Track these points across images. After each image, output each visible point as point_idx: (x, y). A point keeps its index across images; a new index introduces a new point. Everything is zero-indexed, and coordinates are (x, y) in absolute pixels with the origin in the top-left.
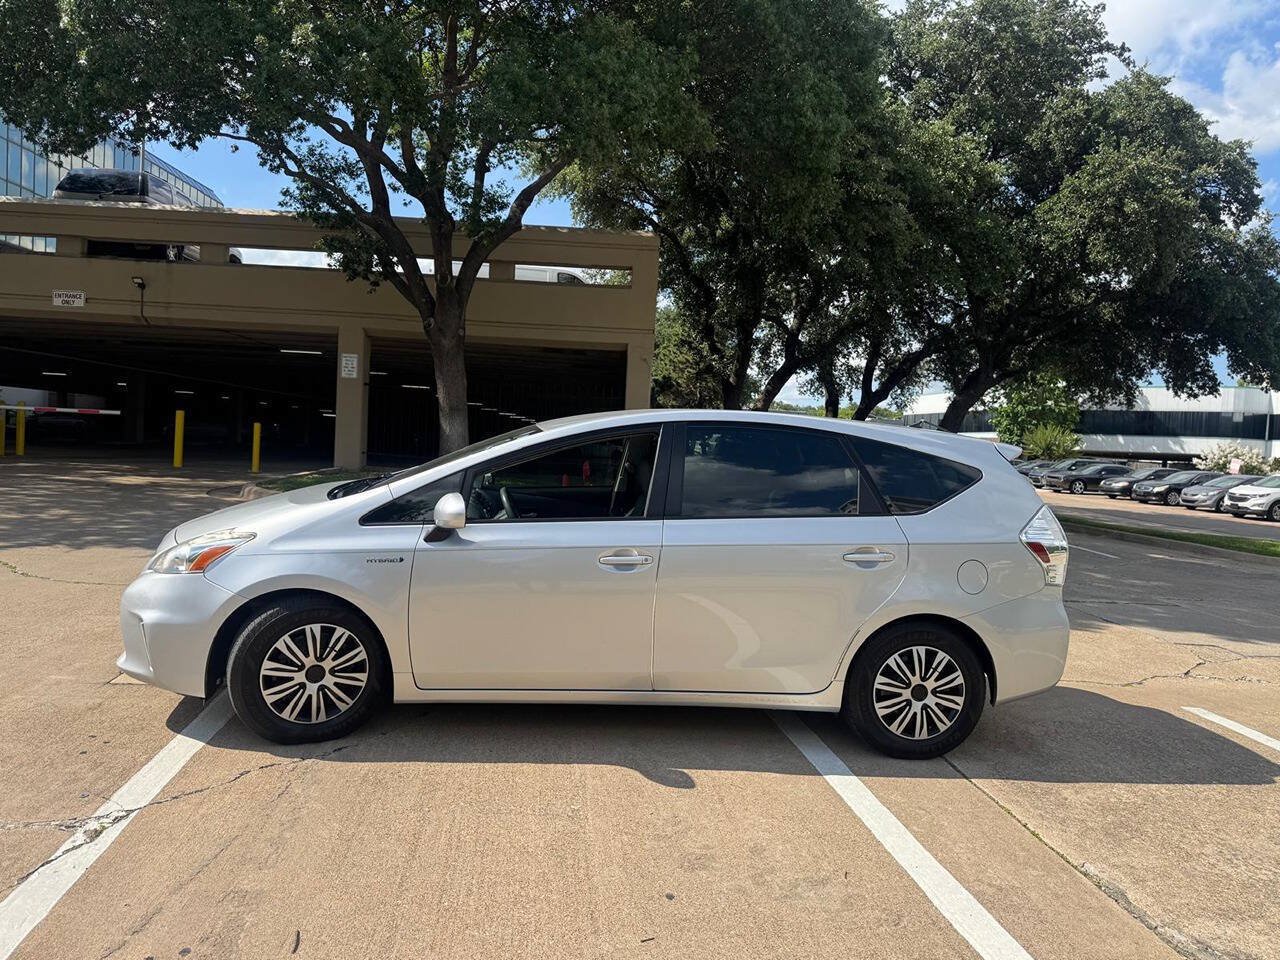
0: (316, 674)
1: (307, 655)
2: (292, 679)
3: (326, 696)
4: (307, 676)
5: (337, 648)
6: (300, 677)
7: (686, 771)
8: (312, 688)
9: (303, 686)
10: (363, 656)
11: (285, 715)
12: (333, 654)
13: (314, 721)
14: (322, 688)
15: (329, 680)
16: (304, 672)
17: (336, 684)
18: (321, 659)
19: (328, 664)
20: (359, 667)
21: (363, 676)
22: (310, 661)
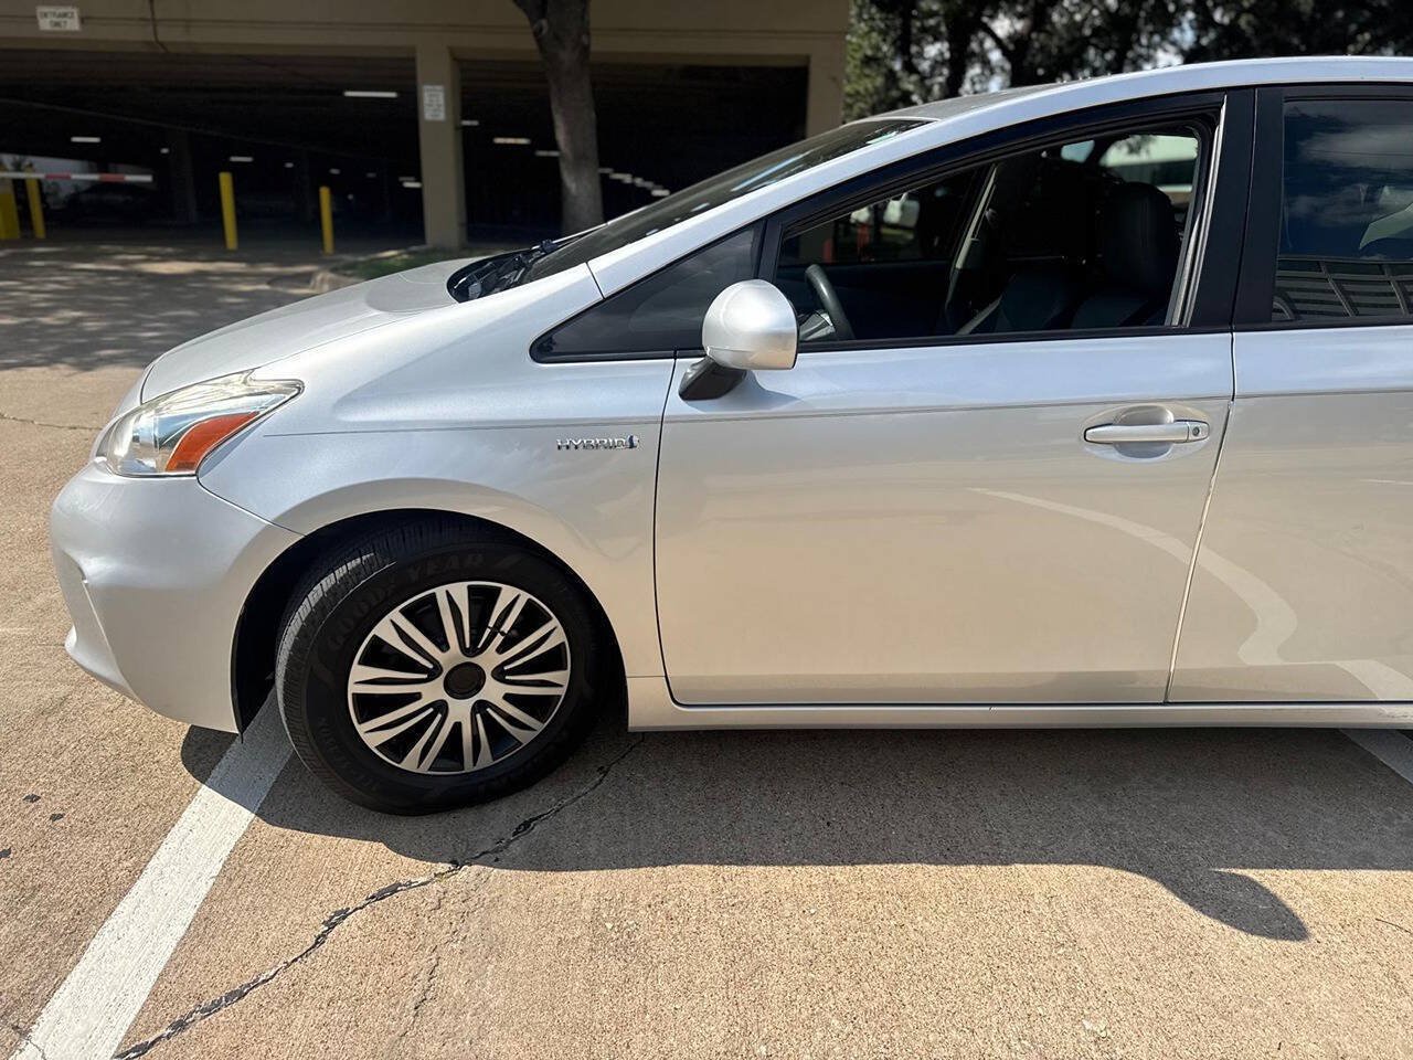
0: (464, 681)
1: (443, 644)
2: (416, 697)
3: (488, 720)
4: (449, 687)
5: (506, 627)
6: (433, 691)
7: (1251, 873)
8: (460, 710)
9: (440, 707)
10: (559, 637)
11: (410, 763)
12: (499, 639)
13: (469, 766)
14: (481, 707)
15: (493, 691)
16: (440, 680)
17: (508, 697)
18: (474, 650)
19: (489, 660)
20: (552, 660)
21: (561, 677)
22: (450, 658)
